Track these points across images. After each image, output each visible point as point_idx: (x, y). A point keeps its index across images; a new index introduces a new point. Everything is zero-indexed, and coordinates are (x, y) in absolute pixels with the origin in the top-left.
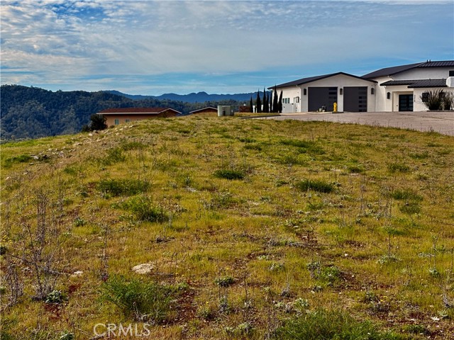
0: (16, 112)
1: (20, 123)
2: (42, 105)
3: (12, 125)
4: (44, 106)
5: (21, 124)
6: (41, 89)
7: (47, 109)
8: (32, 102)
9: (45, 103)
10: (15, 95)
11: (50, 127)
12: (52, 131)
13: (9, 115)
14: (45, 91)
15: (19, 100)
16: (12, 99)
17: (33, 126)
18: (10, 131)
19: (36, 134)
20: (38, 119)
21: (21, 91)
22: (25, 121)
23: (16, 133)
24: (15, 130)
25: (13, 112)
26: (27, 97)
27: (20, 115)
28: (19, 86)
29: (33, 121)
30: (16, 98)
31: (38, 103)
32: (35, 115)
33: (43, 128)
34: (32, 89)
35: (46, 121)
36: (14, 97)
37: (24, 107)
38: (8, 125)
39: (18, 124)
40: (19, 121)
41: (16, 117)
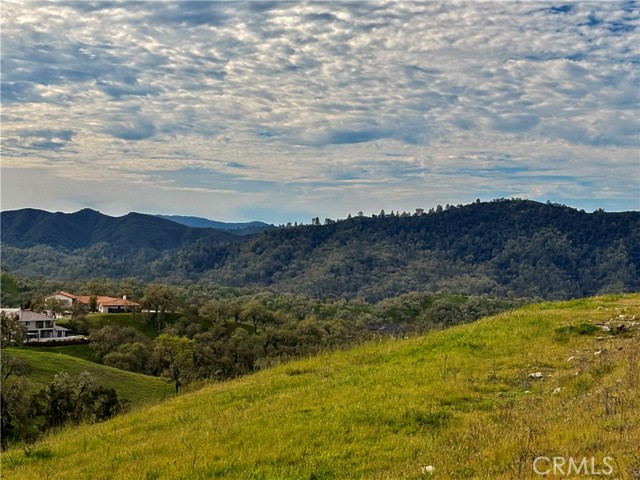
0: (518, 249)
1: (523, 268)
2: (565, 236)
3: (509, 273)
4: (569, 238)
5: (525, 269)
6: (564, 207)
7: (574, 245)
8: (548, 232)
9: (571, 233)
10: (517, 217)
11: (577, 278)
12: (581, 286)
13: (505, 253)
14: (573, 211)
15: (525, 227)
16: (512, 225)
17: (547, 276)
18: (505, 282)
19: (551, 290)
20: (557, 264)
21: (529, 211)
22: (534, 265)
23: (515, 287)
24: (515, 281)
25: (513, 248)
26: (539, 222)
27: (523, 255)
28: (525, 201)
29: (548, 265)
30: (519, 224)
31: (559, 232)
32: (552, 254)
33: (564, 280)
34: (549, 206)
35: (571, 266)
36: (515, 221)
37: (532, 239)
38: (501, 272)
39: (520, 271)
40: (522, 265)
41: (517, 257)
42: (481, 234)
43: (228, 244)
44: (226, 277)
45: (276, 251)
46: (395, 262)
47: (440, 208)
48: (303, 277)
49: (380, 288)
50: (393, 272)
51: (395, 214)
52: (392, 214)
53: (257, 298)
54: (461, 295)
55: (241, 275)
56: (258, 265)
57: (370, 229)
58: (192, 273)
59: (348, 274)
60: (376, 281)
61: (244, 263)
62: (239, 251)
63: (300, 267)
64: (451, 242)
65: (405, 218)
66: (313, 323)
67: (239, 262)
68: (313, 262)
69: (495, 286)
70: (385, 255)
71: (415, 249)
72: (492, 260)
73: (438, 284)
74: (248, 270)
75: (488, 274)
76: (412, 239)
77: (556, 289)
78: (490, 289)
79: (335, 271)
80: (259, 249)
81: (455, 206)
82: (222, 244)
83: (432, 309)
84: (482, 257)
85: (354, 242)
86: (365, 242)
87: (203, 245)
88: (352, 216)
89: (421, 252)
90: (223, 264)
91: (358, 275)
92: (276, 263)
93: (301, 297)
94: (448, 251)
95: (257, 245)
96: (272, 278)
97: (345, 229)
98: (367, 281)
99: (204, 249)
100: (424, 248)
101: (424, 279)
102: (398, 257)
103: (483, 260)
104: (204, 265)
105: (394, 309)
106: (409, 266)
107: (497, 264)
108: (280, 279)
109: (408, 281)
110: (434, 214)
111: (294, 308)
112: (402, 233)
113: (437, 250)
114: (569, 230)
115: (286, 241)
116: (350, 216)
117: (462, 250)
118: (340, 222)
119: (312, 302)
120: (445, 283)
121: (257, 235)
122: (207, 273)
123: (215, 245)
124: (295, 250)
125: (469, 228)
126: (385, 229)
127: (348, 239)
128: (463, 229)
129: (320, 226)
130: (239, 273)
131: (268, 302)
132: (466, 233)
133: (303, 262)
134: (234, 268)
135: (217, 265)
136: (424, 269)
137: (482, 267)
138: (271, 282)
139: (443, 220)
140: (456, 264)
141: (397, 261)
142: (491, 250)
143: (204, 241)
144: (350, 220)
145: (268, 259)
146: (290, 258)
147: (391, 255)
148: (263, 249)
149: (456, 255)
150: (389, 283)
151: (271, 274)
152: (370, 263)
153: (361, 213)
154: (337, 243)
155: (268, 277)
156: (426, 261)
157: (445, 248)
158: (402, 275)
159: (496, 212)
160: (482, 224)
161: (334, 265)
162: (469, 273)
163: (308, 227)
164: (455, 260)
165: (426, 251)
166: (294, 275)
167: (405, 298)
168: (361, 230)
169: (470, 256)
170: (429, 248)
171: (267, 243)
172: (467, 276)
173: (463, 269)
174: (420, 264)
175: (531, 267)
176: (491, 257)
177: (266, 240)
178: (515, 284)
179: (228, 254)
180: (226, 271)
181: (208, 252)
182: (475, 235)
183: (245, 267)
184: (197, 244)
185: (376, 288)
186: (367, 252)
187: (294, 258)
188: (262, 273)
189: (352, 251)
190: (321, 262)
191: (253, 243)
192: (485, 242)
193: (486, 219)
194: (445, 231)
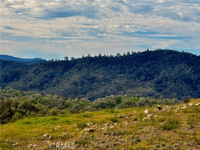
0: (167, 75)
1: (169, 84)
2: (190, 69)
3: (162, 86)
4: (192, 69)
5: (171, 85)
6: (190, 54)
7: (194, 73)
8: (182, 66)
9: (194, 67)
10: (167, 58)
11: (196, 90)
12: (198, 93)
13: (160, 76)
14: (195, 56)
15: (171, 64)
16: (164, 62)
17: (181, 88)
18: (160, 91)
19: (183, 95)
20: (186, 82)
21: (173, 55)
22: (175, 83)
23: (165, 93)
24: (165, 91)
25: (164, 74)
26: (178, 61)
27: (170, 77)
28: (171, 51)
29: (182, 83)
30: (168, 62)
31: (187, 67)
32: (183, 77)
33: (189, 90)
34: (183, 53)
35: (193, 84)
36: (166, 61)
37: (174, 70)
38: (158, 86)
39: (168, 86)
40: (168, 83)
41: (166, 79)
42: (149, 67)
43: (21, 69)
44: (20, 86)
45: (46, 73)
46: (105, 80)
47: (129, 53)
48: (59, 86)
49: (98, 93)
50: (104, 85)
51: (106, 56)
52: (105, 56)
53: (33, 97)
54: (136, 98)
55: (27, 85)
56: (36, 80)
57: (93, 63)
58: (3, 83)
59: (82, 86)
60: (96, 89)
61: (29, 79)
62: (27, 73)
63: (58, 82)
64: (134, 70)
65: (111, 58)
66: (55, 111)
67: (27, 78)
68: (64, 79)
69: (155, 93)
70: (100, 76)
71: (116, 74)
72: (154, 80)
73: (127, 91)
74: (31, 83)
75: (151, 87)
76: (115, 69)
77: (185, 95)
78: (153, 94)
79: (75, 84)
80: (37, 72)
81: (136, 52)
82: (18, 69)
83: (121, 104)
84: (149, 78)
85: (85, 69)
86: (90, 69)
87: (9, 70)
88: (85, 57)
89: (119, 75)
90: (19, 79)
91: (87, 86)
92: (46, 79)
93: (55, 96)
94: (132, 75)
95: (36, 70)
96: (43, 87)
97: (81, 63)
98: (91, 89)
99: (9, 71)
100: (120, 73)
101: (119, 89)
102: (107, 77)
103: (149, 80)
104: (9, 80)
105: (102, 104)
106: (113, 82)
107: (157, 82)
108: (47, 87)
109: (112, 90)
110: (126, 56)
111: (52, 102)
112: (109, 65)
113: (127, 74)
114: (192, 66)
115: (51, 68)
116: (83, 56)
117: (139, 75)
118: (78, 59)
119: (61, 99)
120: (130, 91)
121: (36, 65)
122: (10, 83)
123: (15, 70)
124: (55, 73)
125: (143, 63)
126: (101, 63)
127: (82, 68)
128: (140, 64)
129: (69, 61)
130: (27, 84)
131: (39, 99)
132: (141, 66)
133: (59, 79)
134: (24, 81)
135: (15, 80)
136: (120, 84)
137: (149, 83)
138: (43, 89)
139: (130, 59)
140: (135, 81)
141: (107, 79)
142: (154, 75)
143: (9, 67)
144: (84, 58)
145: (42, 77)
146: (52, 76)
147: (104, 76)
148: (39, 72)
149: (136, 77)
150: (102, 90)
151: (43, 85)
152: (93, 80)
153: (89, 55)
154: (77, 70)
155: (41, 87)
156: (121, 80)
157: (131, 73)
158: (109, 87)
159: (156, 56)
160: (149, 62)
161: (74, 81)
162: (142, 86)
163: (62, 61)
164: (136, 79)
165: (121, 75)
166: (55, 85)
167: (109, 98)
168: (89, 64)
169: (143, 78)
170: (123, 73)
171: (41, 69)
172: (141, 87)
173: (139, 84)
174: (118, 81)
175: (173, 84)
176: (153, 78)
177: (41, 67)
178: (165, 92)
179: (21, 74)
180: (20, 83)
181: (11, 73)
182: (146, 67)
183: (30, 81)
184: (6, 69)
185: (95, 93)
186: (92, 75)
187: (55, 77)
188: (38, 84)
189: (84, 74)
190: (68, 79)
191: (34, 69)
192: (150, 70)
193: (152, 59)
194: (131, 65)
